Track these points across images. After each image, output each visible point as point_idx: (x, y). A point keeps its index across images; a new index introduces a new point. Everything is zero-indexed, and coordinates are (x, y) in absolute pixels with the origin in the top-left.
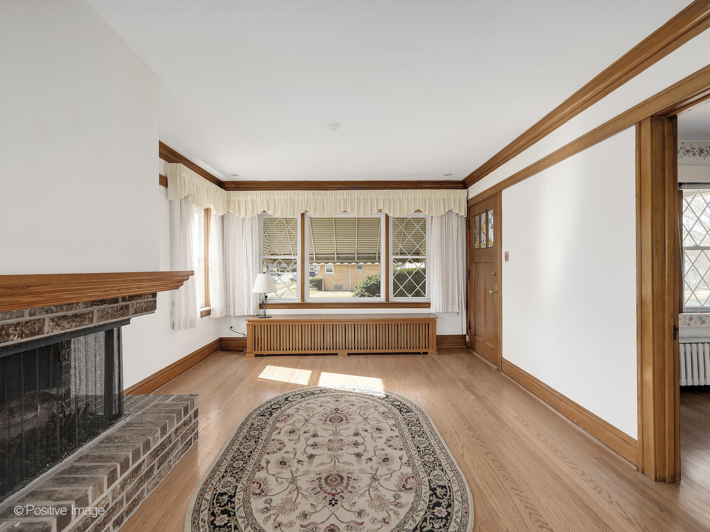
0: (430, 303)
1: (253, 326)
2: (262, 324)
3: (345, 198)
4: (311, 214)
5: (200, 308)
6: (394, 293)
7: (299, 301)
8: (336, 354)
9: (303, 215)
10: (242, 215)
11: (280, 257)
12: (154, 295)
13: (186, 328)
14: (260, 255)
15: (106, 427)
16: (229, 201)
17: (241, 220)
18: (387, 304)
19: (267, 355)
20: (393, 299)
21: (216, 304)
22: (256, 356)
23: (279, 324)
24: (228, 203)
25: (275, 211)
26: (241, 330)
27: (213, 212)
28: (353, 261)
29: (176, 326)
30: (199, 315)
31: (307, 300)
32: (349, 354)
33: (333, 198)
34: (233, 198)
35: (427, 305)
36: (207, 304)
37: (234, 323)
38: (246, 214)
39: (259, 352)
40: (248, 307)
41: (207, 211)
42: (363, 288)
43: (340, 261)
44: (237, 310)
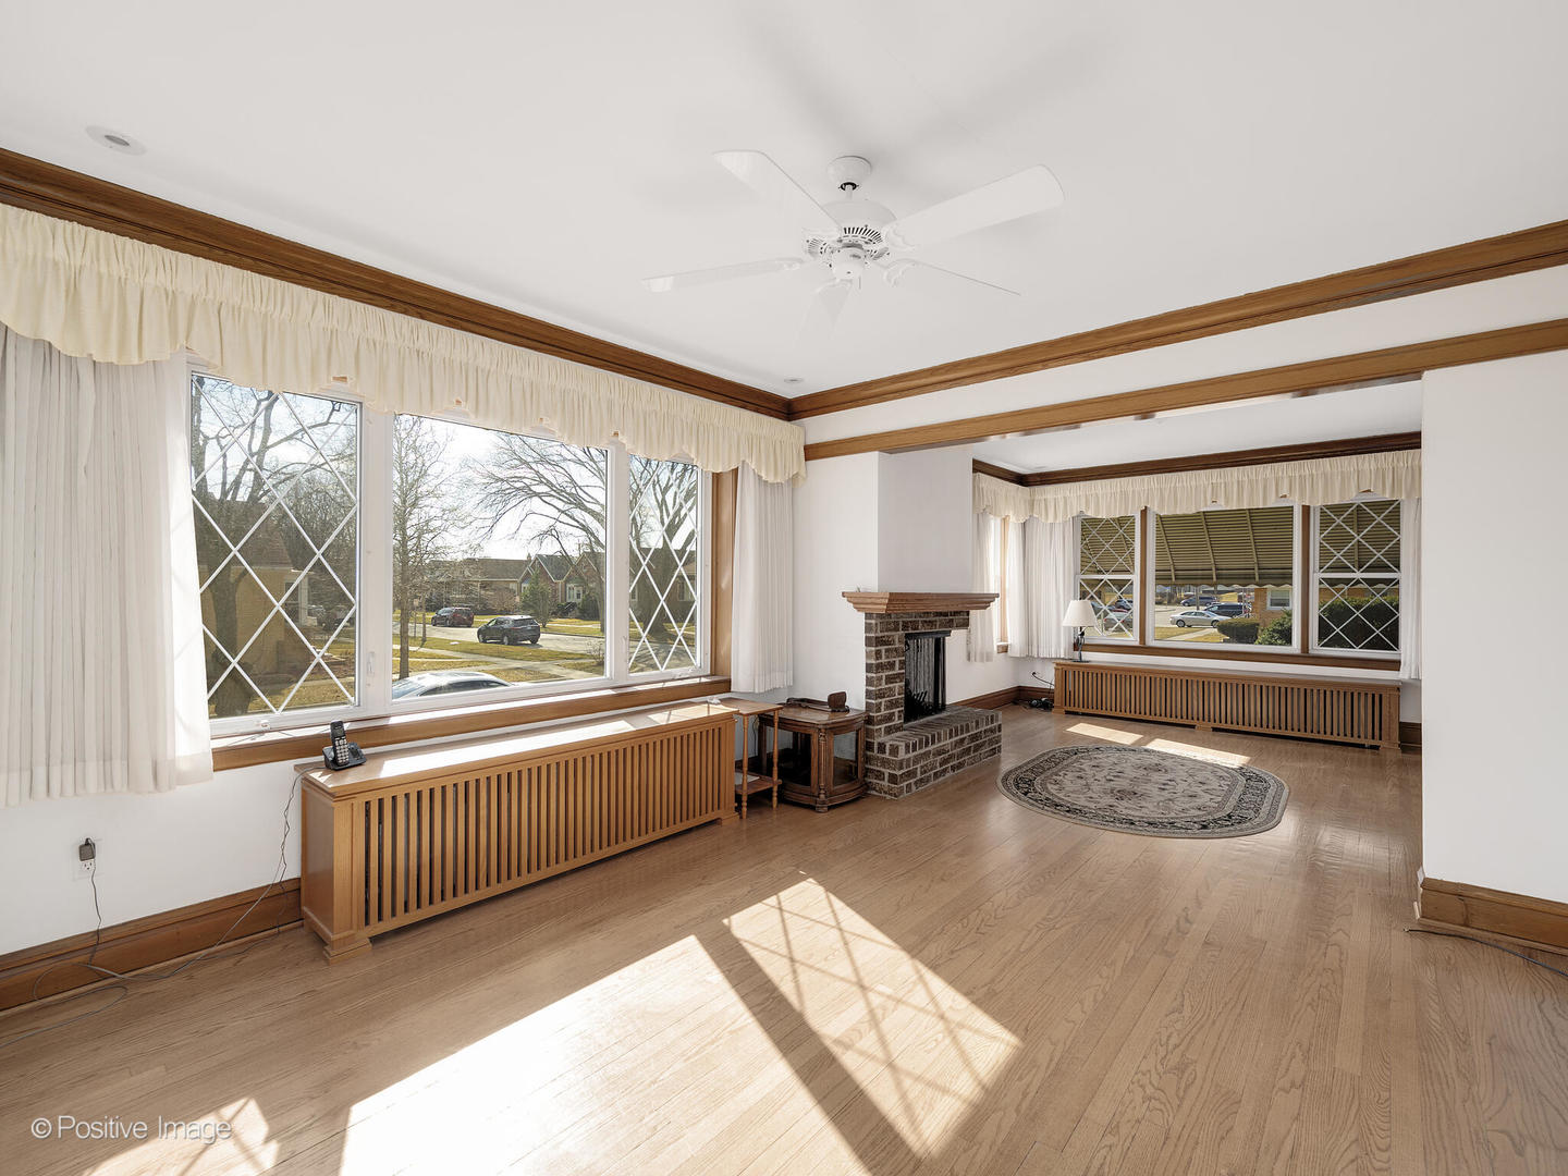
0: (1400, 662)
1: (1064, 670)
2: (1076, 669)
3: (1214, 481)
4: (1156, 509)
5: (996, 643)
6: (1320, 639)
7: (1137, 644)
8: (1193, 727)
9: (1144, 513)
10: (1051, 520)
11: (1106, 577)
12: (968, 613)
13: (982, 661)
14: (1076, 574)
15: (929, 713)
16: (1033, 501)
17: (1048, 528)
18: (1305, 658)
19: (1083, 714)
20: (1316, 649)
21: (1015, 639)
22: (1068, 713)
23: (1101, 672)
24: (1032, 504)
25: (1097, 511)
26: (1047, 678)
27: (1012, 519)
28: (1253, 581)
29: (972, 659)
30: (995, 649)
31: (1151, 642)
32: (1215, 729)
33: (1193, 483)
34: (1037, 497)
35: (1395, 665)
36: (1003, 637)
37: (1038, 668)
38: (1056, 517)
39: (1072, 709)
40: (1056, 645)
41: (1004, 520)
42: (1274, 631)
43: (1224, 581)
44: (1041, 650)
